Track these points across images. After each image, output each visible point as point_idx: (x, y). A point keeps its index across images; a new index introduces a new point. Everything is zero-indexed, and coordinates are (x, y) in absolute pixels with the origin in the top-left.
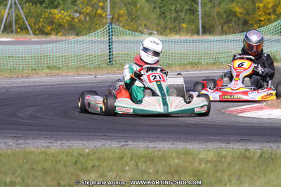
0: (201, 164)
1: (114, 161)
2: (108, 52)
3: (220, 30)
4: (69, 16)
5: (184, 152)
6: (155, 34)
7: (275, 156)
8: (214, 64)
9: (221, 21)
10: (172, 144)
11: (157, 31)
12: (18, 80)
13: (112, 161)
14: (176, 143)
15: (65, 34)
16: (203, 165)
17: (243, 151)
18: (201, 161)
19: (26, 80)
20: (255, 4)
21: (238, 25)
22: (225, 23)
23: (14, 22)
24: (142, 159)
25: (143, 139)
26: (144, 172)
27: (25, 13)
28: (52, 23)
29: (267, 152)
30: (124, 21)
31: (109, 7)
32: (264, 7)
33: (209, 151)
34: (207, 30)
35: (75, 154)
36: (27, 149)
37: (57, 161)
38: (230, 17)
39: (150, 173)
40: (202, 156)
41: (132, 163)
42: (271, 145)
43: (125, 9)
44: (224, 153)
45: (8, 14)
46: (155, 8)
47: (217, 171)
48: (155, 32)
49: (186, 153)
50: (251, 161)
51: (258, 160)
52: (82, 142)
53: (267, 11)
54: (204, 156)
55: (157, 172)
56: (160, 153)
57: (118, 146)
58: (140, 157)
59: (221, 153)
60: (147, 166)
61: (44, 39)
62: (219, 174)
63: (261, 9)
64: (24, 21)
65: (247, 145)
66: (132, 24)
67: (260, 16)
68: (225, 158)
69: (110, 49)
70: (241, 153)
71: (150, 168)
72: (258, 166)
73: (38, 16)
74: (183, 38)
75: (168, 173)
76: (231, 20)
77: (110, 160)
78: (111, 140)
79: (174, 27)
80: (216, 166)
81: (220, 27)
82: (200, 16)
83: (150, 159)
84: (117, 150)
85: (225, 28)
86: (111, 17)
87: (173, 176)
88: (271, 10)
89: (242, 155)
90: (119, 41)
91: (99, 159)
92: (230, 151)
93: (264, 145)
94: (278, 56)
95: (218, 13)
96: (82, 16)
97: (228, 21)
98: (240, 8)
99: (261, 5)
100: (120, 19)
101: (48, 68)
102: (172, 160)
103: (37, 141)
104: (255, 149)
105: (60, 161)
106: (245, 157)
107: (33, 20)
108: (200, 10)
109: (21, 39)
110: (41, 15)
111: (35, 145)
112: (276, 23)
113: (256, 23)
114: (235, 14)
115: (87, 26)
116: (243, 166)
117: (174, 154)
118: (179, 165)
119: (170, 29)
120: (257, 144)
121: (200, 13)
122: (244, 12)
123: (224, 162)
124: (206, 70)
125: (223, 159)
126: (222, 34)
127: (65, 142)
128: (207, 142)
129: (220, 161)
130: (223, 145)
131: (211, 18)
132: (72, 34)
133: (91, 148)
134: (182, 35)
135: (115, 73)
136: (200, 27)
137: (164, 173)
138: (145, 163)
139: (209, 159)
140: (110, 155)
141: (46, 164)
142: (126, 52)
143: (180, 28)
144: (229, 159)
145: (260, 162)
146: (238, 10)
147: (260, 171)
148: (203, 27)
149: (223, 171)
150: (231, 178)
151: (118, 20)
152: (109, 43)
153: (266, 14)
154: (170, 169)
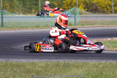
0: (39, 68)
1: (3, 67)
2: (1, 21)
7: (70, 64)
8: (46, 26)
10: (27, 60)
11: (22, 13)
13: (2, 67)
14: (29, 60)
16: (40, 69)
18: (39, 67)
20: (62, 2)
24: (15, 66)
25: (15, 58)
26: (16, 71)
29: (67, 63)
30: (8, 8)
31: (1, 3)
32: (66, 3)
33: (43, 63)
39: (18, 72)
41: (10, 68)
42: (68, 60)
43: (9, 3)
44: (49, 63)
46: (21, 3)
47: (46, 71)
48: (21, 13)
49: (33, 64)
50: (60, 67)
51: (63, 66)
53: (68, 5)
54: (40, 65)
55: (21, 72)
56: (22, 64)
57: (5, 61)
58: (14, 65)
59: (47, 64)
60: (17, 69)
62: (46, 72)
63: (65, 4)
65: (58, 60)
66: (11, 10)
67: (65, 6)
69: (2, 20)
70: (56, 63)
71: (18, 70)
72: (63, 69)
75: (25, 72)
77: (1, 66)
78: (2, 58)
79: (29, 11)
80: (45, 69)
82: (40, 6)
83: (18, 66)
84: (4, 63)
86: (2, 7)
87: (27, 73)
88: (69, 4)
90: (6, 17)
93: (65, 60)
94: (72, 23)
98: (56, 3)
99: (65, 2)
100: (7, 8)
102: (27, 66)
104: (62, 62)
106: (57, 65)
108: (40, 4)
112: (71, 10)
114: (54, 6)
116: (57, 69)
117: (28, 64)
118: (30, 68)
119: (27, 12)
120: (63, 60)
122: (58, 5)
124: (42, 29)
125: (48, 66)
128: (42, 59)
129: (47, 67)
130: (49, 60)
134: (32, 15)
135: (4, 30)
138: (16, 68)
139: (42, 66)
140: (1, 64)
142: (9, 22)
143: (31, 12)
144: (51, 66)
145: (64, 67)
147: (63, 71)
148: (41, 10)
149: (48, 71)
150: (52, 74)
151: (5, 8)
152: (2, 17)
153: (67, 6)
154: (26, 70)
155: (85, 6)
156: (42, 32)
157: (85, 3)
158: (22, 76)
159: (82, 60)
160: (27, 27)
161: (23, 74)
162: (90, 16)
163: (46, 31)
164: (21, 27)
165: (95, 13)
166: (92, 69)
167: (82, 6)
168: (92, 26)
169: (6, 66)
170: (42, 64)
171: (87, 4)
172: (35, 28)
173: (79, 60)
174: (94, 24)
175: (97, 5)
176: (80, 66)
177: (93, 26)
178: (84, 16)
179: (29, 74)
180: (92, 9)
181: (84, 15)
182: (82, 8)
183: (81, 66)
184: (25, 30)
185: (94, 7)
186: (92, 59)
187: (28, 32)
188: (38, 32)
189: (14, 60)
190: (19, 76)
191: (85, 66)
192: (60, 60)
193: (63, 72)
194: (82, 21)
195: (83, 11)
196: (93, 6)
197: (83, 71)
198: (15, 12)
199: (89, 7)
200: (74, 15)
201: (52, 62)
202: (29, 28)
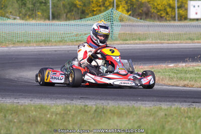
0: (52, 116)
3: (65, 17)
5: (39, 106)
6: (18, 19)
7: (106, 110)
8: (60, 41)
9: (66, 11)
11: (20, 17)
14: (34, 100)
16: (54, 117)
17: (83, 107)
18: (52, 113)
21: (78, 13)
22: (69, 12)
24: (9, 112)
26: (11, 121)
29: (101, 107)
32: (97, 1)
33: (58, 106)
34: (56, 17)
38: (72, 8)
39: (14, 122)
40: (53, 110)
41: (2, 114)
42: (103, 102)
44: (69, 107)
47: (64, 121)
48: (18, 18)
49: (42, 107)
50: (89, 113)
51: (94, 113)
53: (99, 4)
54: (54, 110)
55: (20, 121)
56: (22, 107)
58: (8, 110)
59: (67, 108)
60: (12, 117)
62: (65, 123)
63: (94, 2)
65: (85, 102)
66: (1, 11)
67: (93, 7)
68: (70, 111)
70: (81, 108)
71: (15, 119)
72: (94, 118)
74: (38, 22)
75: (28, 122)
76: (73, 10)
80: (63, 117)
81: (65, 15)
82: (51, 7)
83: (15, 112)
85: (69, 15)
87: (31, 124)
88: (101, 3)
89: (82, 110)
92: (73, 106)
93: (98, 102)
95: (64, 6)
97: (71, 11)
98: (79, 1)
102: (31, 112)
104: (92, 105)
106: (84, 111)
108: (50, 2)
112: (104, 13)
113: (91, 13)
114: (75, 6)
116: (83, 118)
117: (33, 108)
118: (36, 116)
119: (29, 15)
120: (93, 101)
121: (50, 4)
122: (82, 4)
123: (69, 115)
125: (69, 112)
126: (66, 20)
128: (56, 99)
129: (66, 114)
130: (68, 102)
131: (58, 8)
134: (37, 20)
136: (51, 15)
137: (25, 122)
138: (11, 114)
139: (58, 112)
143: (36, 15)
144: (72, 112)
145: (95, 115)
146: (78, 3)
148: (53, 14)
149: (69, 121)
150: (74, 127)
153: (98, 6)
154: (30, 119)
155: (129, 7)
156: (55, 51)
157: (129, 2)
158: (22, 129)
159: (127, 102)
160: (28, 42)
161: (25, 127)
162: (137, 24)
163: (61, 49)
164: (18, 41)
165: (145, 19)
166: (146, 118)
167: (124, 7)
168: (141, 41)
171: (131, 4)
172: (42, 44)
173: (121, 102)
174: (145, 39)
175: (149, 5)
176: (124, 113)
177: (144, 41)
178: (126, 24)
179: (34, 125)
180: (141, 13)
181: (128, 23)
182: (123, 11)
183: (126, 113)
184: (25, 46)
185: (145, 9)
186: (143, 101)
187: (30, 50)
188: (48, 51)
190: (17, 129)
191: (133, 114)
192: (88, 101)
193: (95, 123)
194: (124, 33)
195: (126, 15)
196: (142, 7)
197: (129, 123)
198: (7, 15)
199: (135, 8)
200: (110, 23)
201: (75, 105)
202: (31, 45)
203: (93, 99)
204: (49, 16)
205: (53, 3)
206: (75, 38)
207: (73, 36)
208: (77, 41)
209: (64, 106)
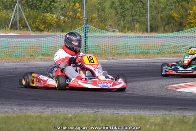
0: (151, 126)
2: (84, 44)
3: (163, 29)
4: (57, 18)
5: (139, 117)
6: (117, 32)
8: (158, 53)
9: (164, 23)
10: (130, 111)
11: (119, 29)
12: (21, 63)
13: (88, 123)
14: (133, 111)
15: (53, 31)
16: (153, 127)
17: (182, 118)
18: (151, 124)
19: (26, 63)
20: (187, 11)
21: (176, 26)
22: (166, 24)
23: (18, 22)
24: (110, 122)
27: (26, 16)
28: (45, 23)
30: (95, 23)
31: (85, 12)
32: (194, 13)
33: (157, 117)
34: (153, 29)
35: (62, 118)
36: (28, 114)
37: (48, 123)
38: (170, 20)
44: (168, 118)
45: (14, 16)
48: (117, 30)
49: (141, 118)
50: (188, 124)
51: (192, 124)
52: (66, 109)
54: (153, 121)
56: (122, 118)
57: (92, 112)
58: (108, 121)
59: (166, 119)
61: (39, 34)
63: (192, 15)
64: (25, 22)
65: (184, 112)
66: (100, 24)
67: (191, 19)
69: (85, 42)
70: (180, 119)
73: (35, 18)
74: (137, 34)
76: (170, 23)
78: (87, 107)
79: (130, 27)
80: (162, 128)
81: (163, 27)
82: (149, 19)
83: (116, 122)
84: (92, 116)
85: (166, 28)
86: (86, 19)
89: (181, 120)
90: (92, 37)
91: (78, 122)
92: (172, 117)
95: (161, 17)
96: (67, 18)
97: (168, 23)
98: (177, 14)
99: (191, 12)
100: (93, 21)
101: (43, 55)
102: (130, 123)
103: (34, 108)
104: (190, 116)
105: (51, 123)
106: (183, 122)
107: (32, 21)
108: (149, 15)
109: (23, 34)
110: (38, 17)
111: (33, 110)
113: (188, 25)
114: (173, 18)
115: (69, 25)
117: (132, 119)
119: (128, 28)
120: (191, 112)
122: (179, 17)
123: (168, 125)
124: (153, 57)
125: (167, 123)
126: (164, 33)
127: (54, 108)
128: (155, 110)
129: (165, 124)
130: (167, 112)
131: (156, 21)
132: (59, 31)
133: (73, 113)
136: (149, 27)
138: (112, 125)
139: (157, 123)
140: (87, 119)
141: (41, 125)
142: (97, 44)
143: (134, 28)
144: (171, 123)
145: (194, 125)
146: (175, 15)
148: (151, 27)
151: (91, 21)
152: (85, 37)
153: (195, 18)
160: (127, 54)
163: (159, 61)
164: (117, 53)
169: (94, 121)
170: (156, 119)
184: (124, 58)
188: (146, 63)
189: (108, 110)
198: (107, 28)
202: (131, 57)
203: (191, 110)
204: (148, 28)
205: (151, 16)
206: (173, 50)
207: (171, 48)
208: (174, 53)
209: (163, 117)
